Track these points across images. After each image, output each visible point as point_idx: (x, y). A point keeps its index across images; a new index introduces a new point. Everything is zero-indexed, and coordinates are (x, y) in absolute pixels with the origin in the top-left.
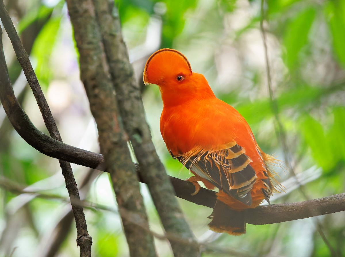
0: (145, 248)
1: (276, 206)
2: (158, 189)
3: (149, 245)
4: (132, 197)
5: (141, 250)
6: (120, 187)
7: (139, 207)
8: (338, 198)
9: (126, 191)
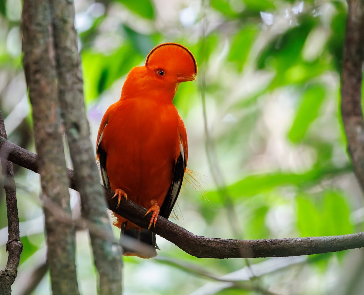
0: (64, 250)
1: (222, 241)
2: (89, 190)
3: (69, 247)
4: (58, 194)
5: (59, 251)
6: (47, 182)
7: (64, 205)
8: (288, 241)
9: (54, 186)
